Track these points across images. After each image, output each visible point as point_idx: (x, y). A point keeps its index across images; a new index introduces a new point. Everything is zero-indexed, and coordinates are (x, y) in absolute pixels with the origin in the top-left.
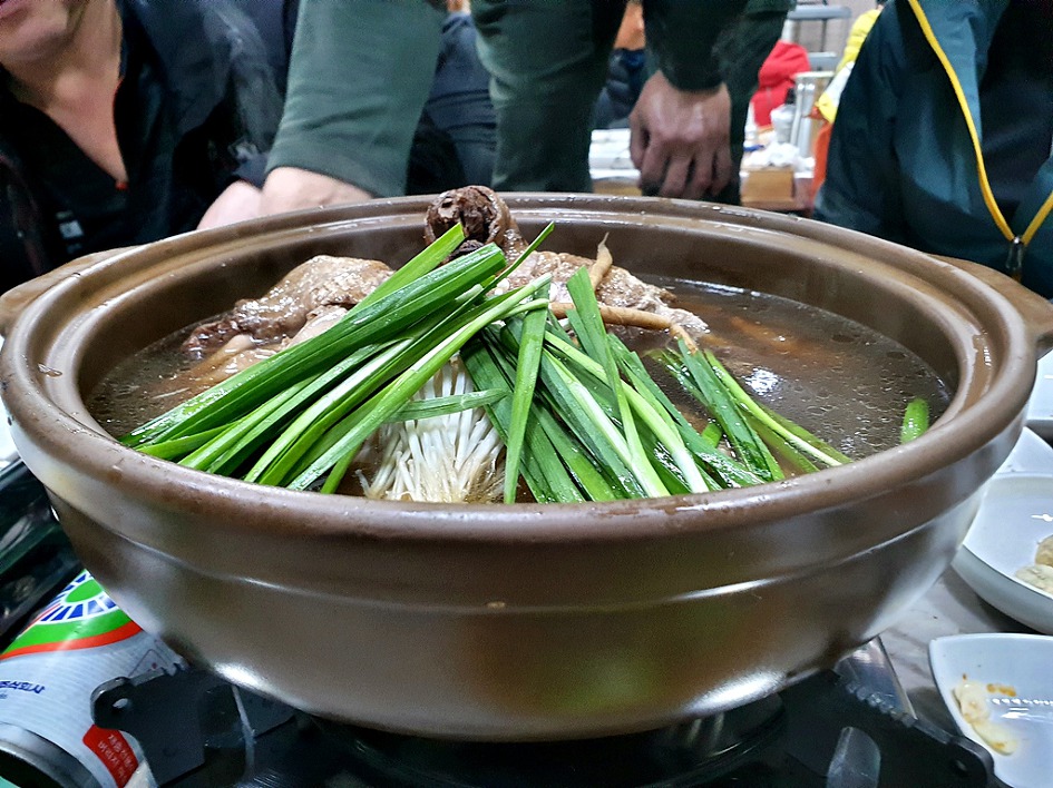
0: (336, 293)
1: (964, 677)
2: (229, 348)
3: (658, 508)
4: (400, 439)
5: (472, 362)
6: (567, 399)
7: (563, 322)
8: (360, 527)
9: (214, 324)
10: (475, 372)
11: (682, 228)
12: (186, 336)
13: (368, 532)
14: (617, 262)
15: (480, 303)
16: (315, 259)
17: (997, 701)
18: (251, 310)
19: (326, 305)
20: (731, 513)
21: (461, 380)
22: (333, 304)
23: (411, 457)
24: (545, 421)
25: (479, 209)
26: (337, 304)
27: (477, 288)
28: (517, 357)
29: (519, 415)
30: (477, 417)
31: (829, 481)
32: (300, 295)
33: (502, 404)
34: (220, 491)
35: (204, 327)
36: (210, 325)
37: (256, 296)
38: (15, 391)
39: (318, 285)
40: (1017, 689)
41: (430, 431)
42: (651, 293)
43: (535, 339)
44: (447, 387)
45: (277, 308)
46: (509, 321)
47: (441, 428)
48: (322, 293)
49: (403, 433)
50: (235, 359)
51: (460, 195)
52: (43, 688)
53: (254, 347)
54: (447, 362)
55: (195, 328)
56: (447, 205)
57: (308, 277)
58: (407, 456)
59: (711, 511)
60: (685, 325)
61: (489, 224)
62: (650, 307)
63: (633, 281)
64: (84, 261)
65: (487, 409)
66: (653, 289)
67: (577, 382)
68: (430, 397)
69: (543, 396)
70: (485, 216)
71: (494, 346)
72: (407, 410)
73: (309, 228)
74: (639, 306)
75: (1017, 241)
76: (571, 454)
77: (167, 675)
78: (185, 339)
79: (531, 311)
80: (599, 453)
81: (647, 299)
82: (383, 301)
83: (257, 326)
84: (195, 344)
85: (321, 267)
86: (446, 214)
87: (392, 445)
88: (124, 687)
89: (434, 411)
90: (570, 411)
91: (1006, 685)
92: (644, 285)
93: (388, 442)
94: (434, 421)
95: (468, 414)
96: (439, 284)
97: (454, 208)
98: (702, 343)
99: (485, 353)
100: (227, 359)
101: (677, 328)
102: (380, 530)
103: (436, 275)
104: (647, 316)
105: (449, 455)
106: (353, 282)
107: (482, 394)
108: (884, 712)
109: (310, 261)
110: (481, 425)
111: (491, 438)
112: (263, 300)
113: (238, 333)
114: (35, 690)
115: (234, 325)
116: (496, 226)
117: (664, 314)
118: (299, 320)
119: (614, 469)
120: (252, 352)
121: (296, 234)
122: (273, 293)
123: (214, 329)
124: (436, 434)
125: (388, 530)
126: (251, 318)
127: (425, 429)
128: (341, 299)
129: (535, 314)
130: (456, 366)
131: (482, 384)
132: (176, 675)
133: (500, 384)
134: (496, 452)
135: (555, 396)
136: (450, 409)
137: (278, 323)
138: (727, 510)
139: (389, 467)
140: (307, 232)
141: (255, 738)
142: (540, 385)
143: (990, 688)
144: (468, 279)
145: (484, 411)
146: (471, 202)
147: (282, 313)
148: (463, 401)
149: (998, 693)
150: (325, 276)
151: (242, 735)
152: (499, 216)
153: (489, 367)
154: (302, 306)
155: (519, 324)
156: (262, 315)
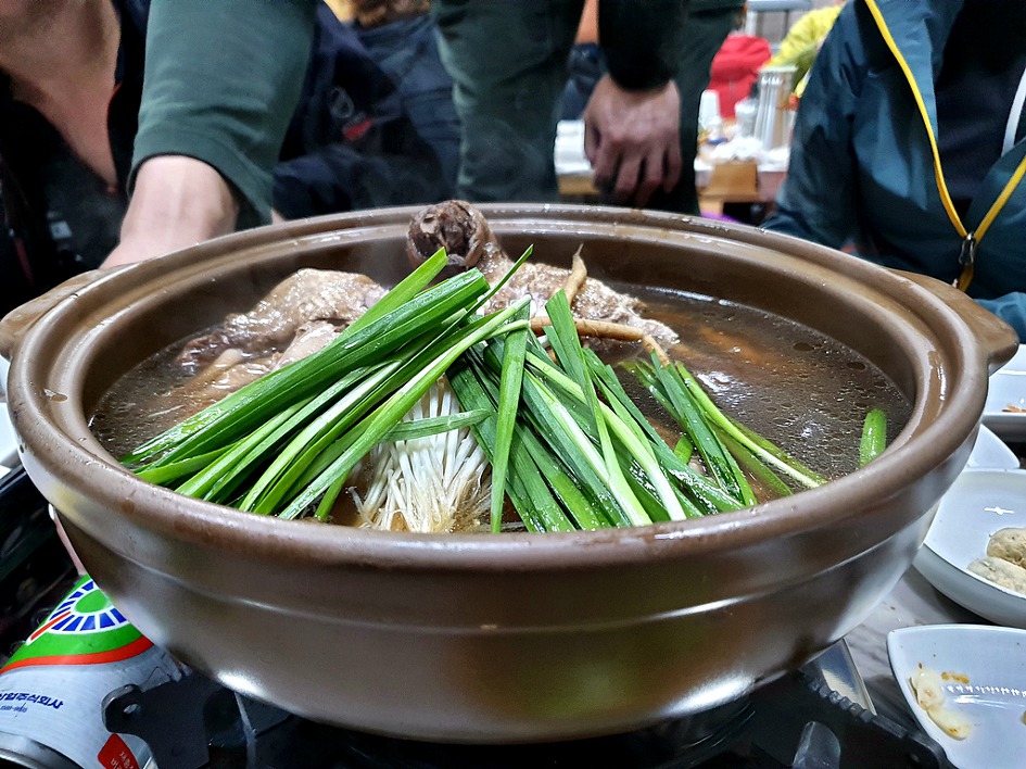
0: (323, 307)
1: (921, 666)
2: (219, 365)
3: (638, 536)
4: (390, 456)
5: (457, 381)
6: (548, 420)
7: (542, 339)
8: (362, 557)
9: (205, 338)
10: (461, 392)
11: (653, 239)
12: (179, 350)
13: (370, 562)
14: (590, 274)
15: (464, 326)
16: (301, 272)
17: (951, 689)
18: (241, 322)
19: (313, 321)
20: (705, 541)
21: (447, 399)
22: (321, 319)
23: (402, 476)
24: (528, 440)
25: (460, 224)
26: (324, 319)
27: (463, 312)
28: (500, 376)
29: (503, 437)
30: (463, 435)
32: (288, 309)
33: (487, 424)
35: (195, 341)
36: (201, 339)
37: (245, 310)
38: (27, 421)
39: (305, 299)
40: (970, 676)
41: (419, 450)
42: (624, 302)
43: (517, 360)
44: (434, 406)
45: (264, 321)
46: (491, 342)
47: (429, 448)
48: (310, 307)
49: (393, 452)
50: (227, 373)
51: (441, 211)
52: (61, 703)
53: (244, 361)
54: (434, 383)
55: (186, 343)
56: (428, 221)
57: (295, 291)
58: (397, 475)
59: (686, 539)
60: (656, 334)
61: (469, 239)
62: (623, 318)
63: (607, 291)
65: (472, 428)
66: (626, 299)
67: (557, 402)
68: (418, 417)
69: (526, 416)
70: (465, 230)
71: (482, 366)
72: (396, 431)
73: (294, 242)
74: (613, 317)
75: (969, 237)
76: (552, 472)
77: (172, 681)
78: (176, 355)
79: (512, 332)
80: (579, 472)
81: (620, 310)
82: (372, 325)
83: (247, 340)
84: (188, 360)
85: (307, 280)
86: (428, 229)
87: (384, 462)
88: (134, 693)
89: (422, 432)
90: (551, 431)
91: (959, 673)
92: (618, 296)
93: (378, 460)
94: (422, 441)
95: (454, 434)
96: (425, 308)
97: (435, 223)
98: (672, 353)
99: (469, 372)
100: (217, 376)
101: (649, 339)
102: (380, 560)
103: (422, 300)
104: (620, 328)
105: (437, 474)
106: (339, 297)
107: (467, 415)
108: (844, 707)
109: (296, 275)
110: (467, 443)
111: (476, 456)
112: (252, 314)
113: (228, 347)
114: (54, 704)
115: (225, 339)
116: (476, 240)
117: (637, 326)
118: (287, 334)
119: (593, 488)
120: (243, 366)
121: (281, 248)
122: (264, 305)
123: (205, 343)
124: (425, 453)
125: (390, 560)
126: (242, 332)
127: (414, 449)
128: (328, 314)
129: (516, 335)
130: (442, 385)
131: (467, 404)
132: (180, 681)
133: (483, 404)
134: (481, 469)
135: (536, 415)
136: (438, 429)
137: (267, 337)
138: (701, 538)
139: (381, 484)
140: (293, 245)
141: (257, 737)
142: (523, 405)
143: (944, 676)
144: (450, 306)
145: (469, 429)
146: (452, 217)
147: (271, 326)
148: (449, 422)
149: (952, 680)
150: (311, 290)
151: (243, 733)
152: (479, 230)
153: (474, 386)
154: (290, 320)
155: (501, 345)
156: (252, 329)
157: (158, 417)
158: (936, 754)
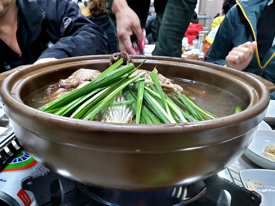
0: (87, 77)
1: (248, 180)
2: (58, 92)
3: (181, 125)
4: (106, 113)
5: (125, 94)
6: (151, 103)
7: (148, 85)
8: (103, 129)
9: (54, 85)
10: (126, 96)
11: (175, 65)
12: (47, 88)
13: (105, 130)
14: (159, 72)
15: (127, 78)
16: (81, 69)
17: (257, 186)
18: (63, 82)
19: (84, 81)
20: (199, 127)
21: (122, 98)
22: (86, 80)
23: (110, 117)
24: (145, 108)
25: (124, 58)
26: (87, 80)
27: (127, 75)
28: (137, 93)
29: (139, 105)
30: (127, 108)
31: (223, 120)
32: (77, 78)
33: (134, 104)
34: (64, 120)
35: (51, 86)
36: (53, 86)
37: (65, 78)
39: (82, 76)
40: (262, 183)
41: (115, 111)
42: (168, 80)
43: (142, 87)
44: (119, 100)
45: (71, 82)
46: (135, 83)
47: (118, 110)
48: (83, 78)
49: (107, 111)
50: (60, 94)
51: (119, 54)
52: (6, 181)
53: (65, 91)
54: (118, 94)
55: (49, 86)
56: (116, 56)
57: (79, 74)
58: (109, 117)
60: (177, 88)
61: (126, 62)
62: (168, 83)
63: (163, 77)
64: (20, 68)
65: (130, 105)
66: (168, 79)
67: (153, 99)
68: (115, 102)
69: (145, 102)
70: (125, 59)
71: (132, 90)
72: (109, 104)
73: (79, 62)
74: (165, 83)
75: (262, 67)
76: (152, 116)
77: (42, 176)
78: (45, 90)
79: (140, 81)
80: (160, 116)
81: (167, 82)
82: (103, 77)
83: (66, 86)
84: (49, 89)
85: (82, 71)
86: (115, 58)
87: (105, 114)
88: (30, 179)
89: (116, 105)
90: (152, 106)
91: (259, 182)
92: (166, 78)
93: (103, 114)
94: (115, 108)
95: (125, 106)
96: (117, 73)
97: (118, 57)
98: (182, 93)
99: (129, 91)
100: (57, 94)
101: (175, 89)
102: (108, 130)
103: (117, 71)
104: (168, 85)
105: (120, 116)
106: (91, 75)
107: (129, 101)
108: (232, 185)
109: (79, 70)
110: (128, 110)
111: (131, 113)
112: (67, 79)
113: (60, 88)
114: (4, 181)
115: (59, 86)
116: (128, 62)
117: (172, 85)
118: (76, 85)
119: (165, 121)
120: (64, 92)
121: (75, 63)
122: (70, 77)
123: (54, 87)
124: (117, 111)
125: (111, 130)
126: (64, 84)
127: (113, 110)
128: (88, 79)
129: (142, 82)
130: (121, 95)
131: (128, 99)
133: (133, 99)
134: (132, 116)
135: (148, 102)
136: (121, 105)
137: (71, 85)
139: (104, 120)
140: (78, 63)
141: (65, 194)
142: (144, 100)
143: (255, 183)
144: (124, 72)
145: (128, 106)
146: (122, 56)
147: (72, 83)
148: (124, 103)
149: (257, 184)
150: (84, 74)
151: (61, 193)
152: (129, 60)
153: (130, 95)
154: (78, 81)
155: (138, 84)
156: (67, 83)
157: (42, 103)
158: (259, 197)
